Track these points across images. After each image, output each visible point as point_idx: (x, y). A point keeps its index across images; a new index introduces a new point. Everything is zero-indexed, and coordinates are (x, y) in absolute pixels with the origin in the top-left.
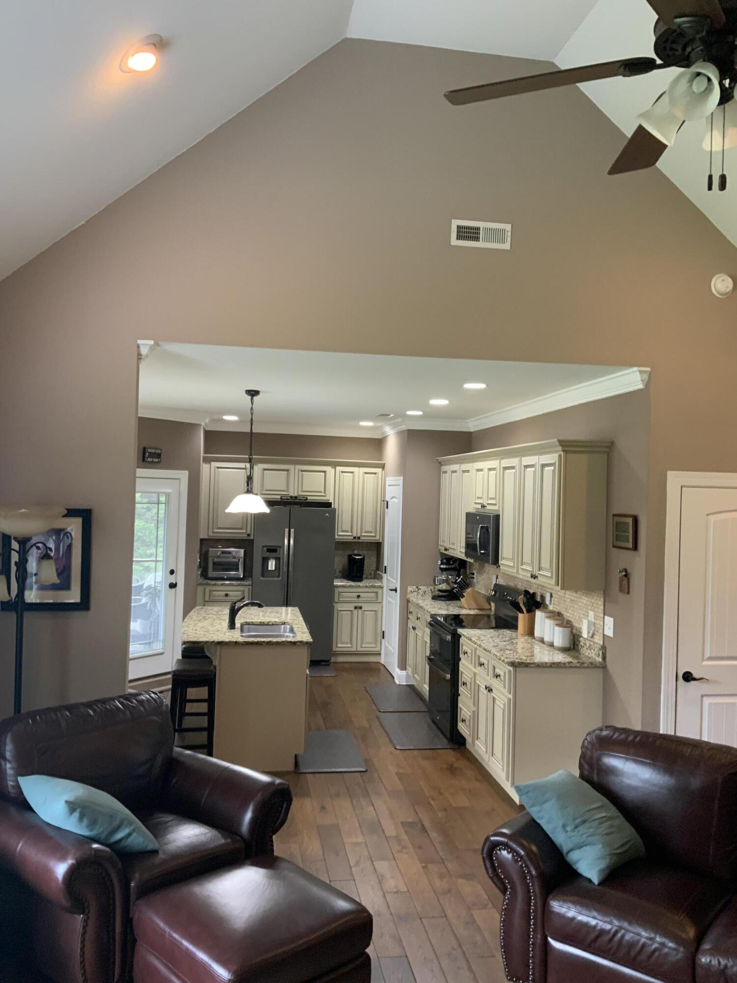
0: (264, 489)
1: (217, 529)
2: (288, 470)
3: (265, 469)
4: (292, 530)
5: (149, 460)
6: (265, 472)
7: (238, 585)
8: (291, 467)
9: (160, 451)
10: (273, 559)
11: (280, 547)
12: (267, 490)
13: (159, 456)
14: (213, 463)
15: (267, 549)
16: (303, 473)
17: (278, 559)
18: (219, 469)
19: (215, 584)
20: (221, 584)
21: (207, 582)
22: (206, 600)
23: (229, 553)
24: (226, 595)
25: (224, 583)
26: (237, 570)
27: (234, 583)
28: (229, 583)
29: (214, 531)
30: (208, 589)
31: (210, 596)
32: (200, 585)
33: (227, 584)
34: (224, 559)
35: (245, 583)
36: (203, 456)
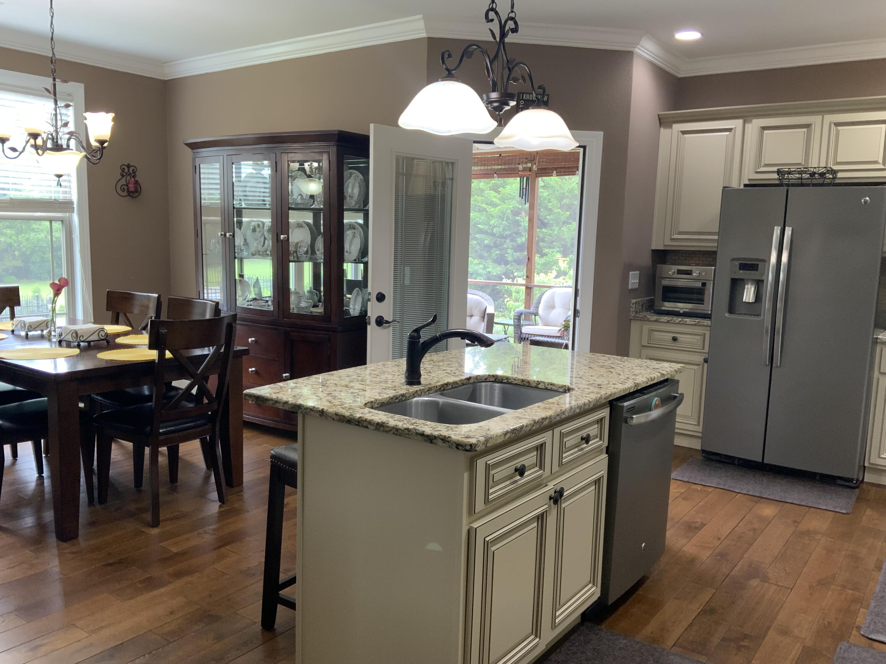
0: (762, 164)
1: (678, 234)
2: (808, 126)
3: (764, 128)
4: (788, 231)
6: (766, 132)
7: (695, 325)
8: (815, 120)
10: (752, 284)
11: (764, 261)
12: (766, 165)
14: (675, 126)
15: (740, 264)
16: (839, 128)
17: (759, 284)
18: (686, 136)
19: (656, 321)
20: (666, 321)
21: (645, 316)
22: (643, 344)
23: (689, 273)
24: (675, 339)
25: (671, 320)
26: (701, 301)
27: (688, 320)
28: (681, 321)
29: (673, 237)
30: (646, 327)
31: (649, 338)
32: (634, 320)
33: (677, 321)
34: (682, 282)
35: (707, 322)
36: (658, 115)
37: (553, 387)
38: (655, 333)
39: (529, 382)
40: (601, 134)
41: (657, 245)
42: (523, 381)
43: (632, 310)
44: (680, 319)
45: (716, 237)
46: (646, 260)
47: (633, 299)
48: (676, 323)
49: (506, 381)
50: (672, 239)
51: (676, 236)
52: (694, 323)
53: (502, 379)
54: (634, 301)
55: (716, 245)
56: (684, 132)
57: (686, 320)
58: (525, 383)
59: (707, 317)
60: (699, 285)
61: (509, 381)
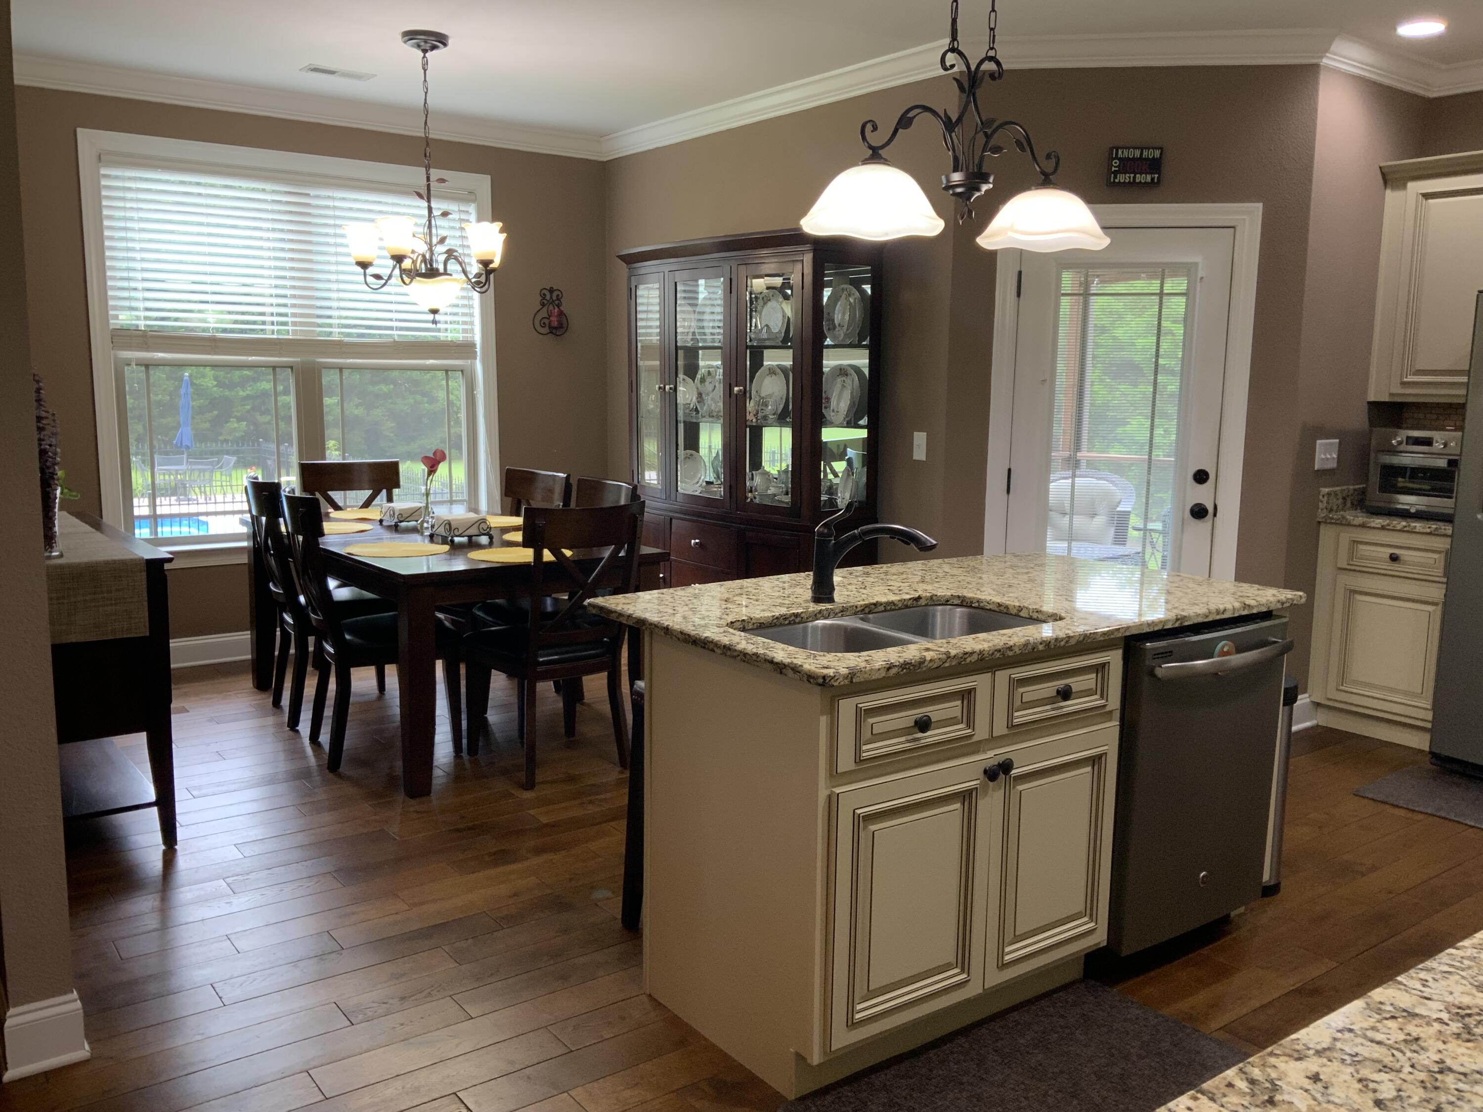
1: (1414, 374)
5: (1121, 178)
7: (1430, 534)
9: (1157, 154)
13: (1155, 165)
14: (1411, 185)
18: (1430, 201)
19: (1363, 526)
20: (1379, 526)
21: (1344, 517)
22: (1339, 566)
23: (1428, 442)
24: (1394, 558)
25: (1388, 525)
26: (1447, 493)
27: (1418, 525)
28: (1405, 527)
29: (1405, 380)
30: (1346, 536)
31: (1352, 554)
32: (1325, 523)
33: (1399, 527)
34: (1411, 458)
35: (1448, 529)
36: (1380, 168)
37: (1040, 616)
38: (1361, 547)
39: (1007, 607)
40: (1260, 206)
41: (1377, 393)
42: (999, 605)
43: (1320, 505)
44: (1404, 523)
45: (1464, 379)
46: (1358, 419)
47: (1325, 487)
48: (1399, 531)
49: (977, 604)
50: (1404, 384)
51: (1411, 379)
52: (1428, 530)
53: (971, 602)
54: (1325, 490)
55: (1463, 392)
56: (1427, 196)
57: (1414, 524)
58: (1002, 608)
59: (1447, 519)
60: (1442, 463)
61: (981, 605)
